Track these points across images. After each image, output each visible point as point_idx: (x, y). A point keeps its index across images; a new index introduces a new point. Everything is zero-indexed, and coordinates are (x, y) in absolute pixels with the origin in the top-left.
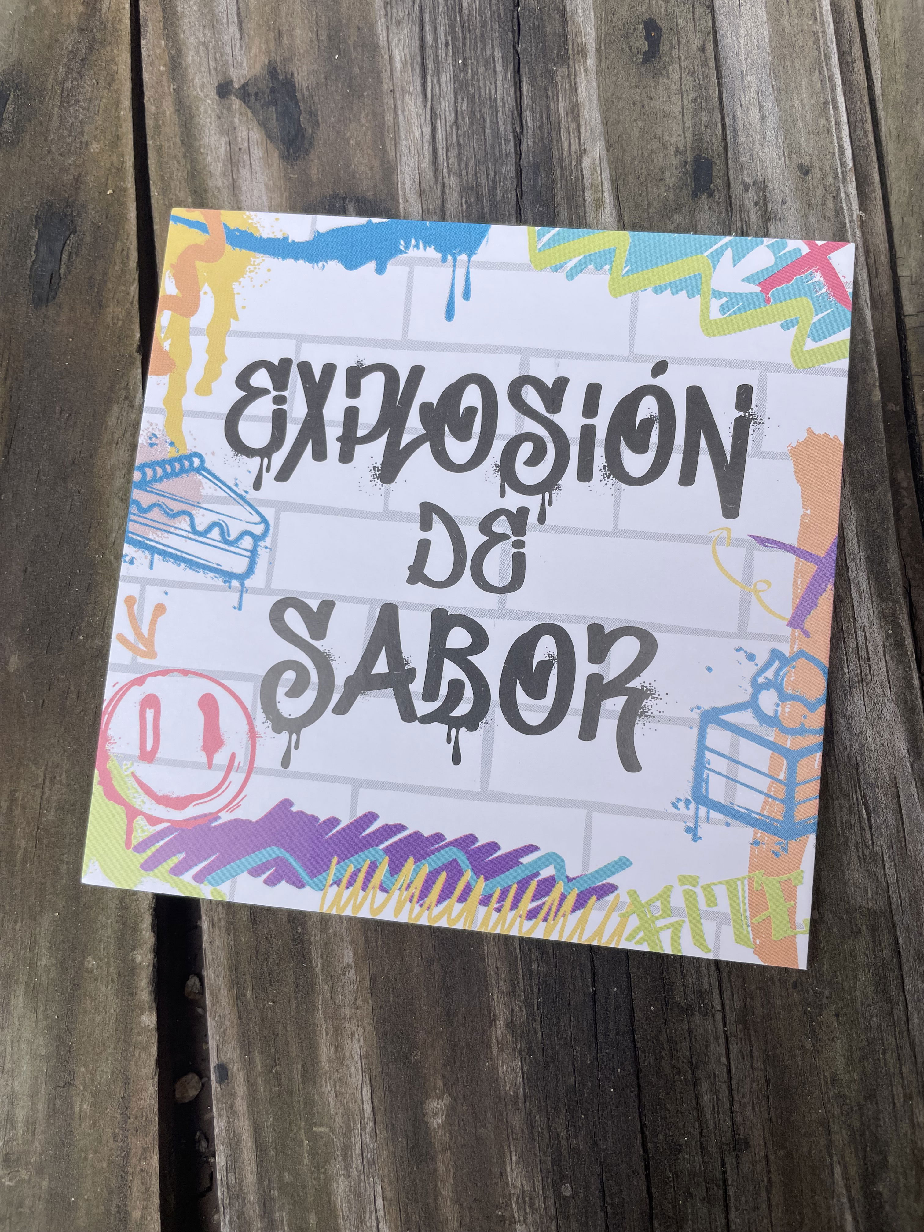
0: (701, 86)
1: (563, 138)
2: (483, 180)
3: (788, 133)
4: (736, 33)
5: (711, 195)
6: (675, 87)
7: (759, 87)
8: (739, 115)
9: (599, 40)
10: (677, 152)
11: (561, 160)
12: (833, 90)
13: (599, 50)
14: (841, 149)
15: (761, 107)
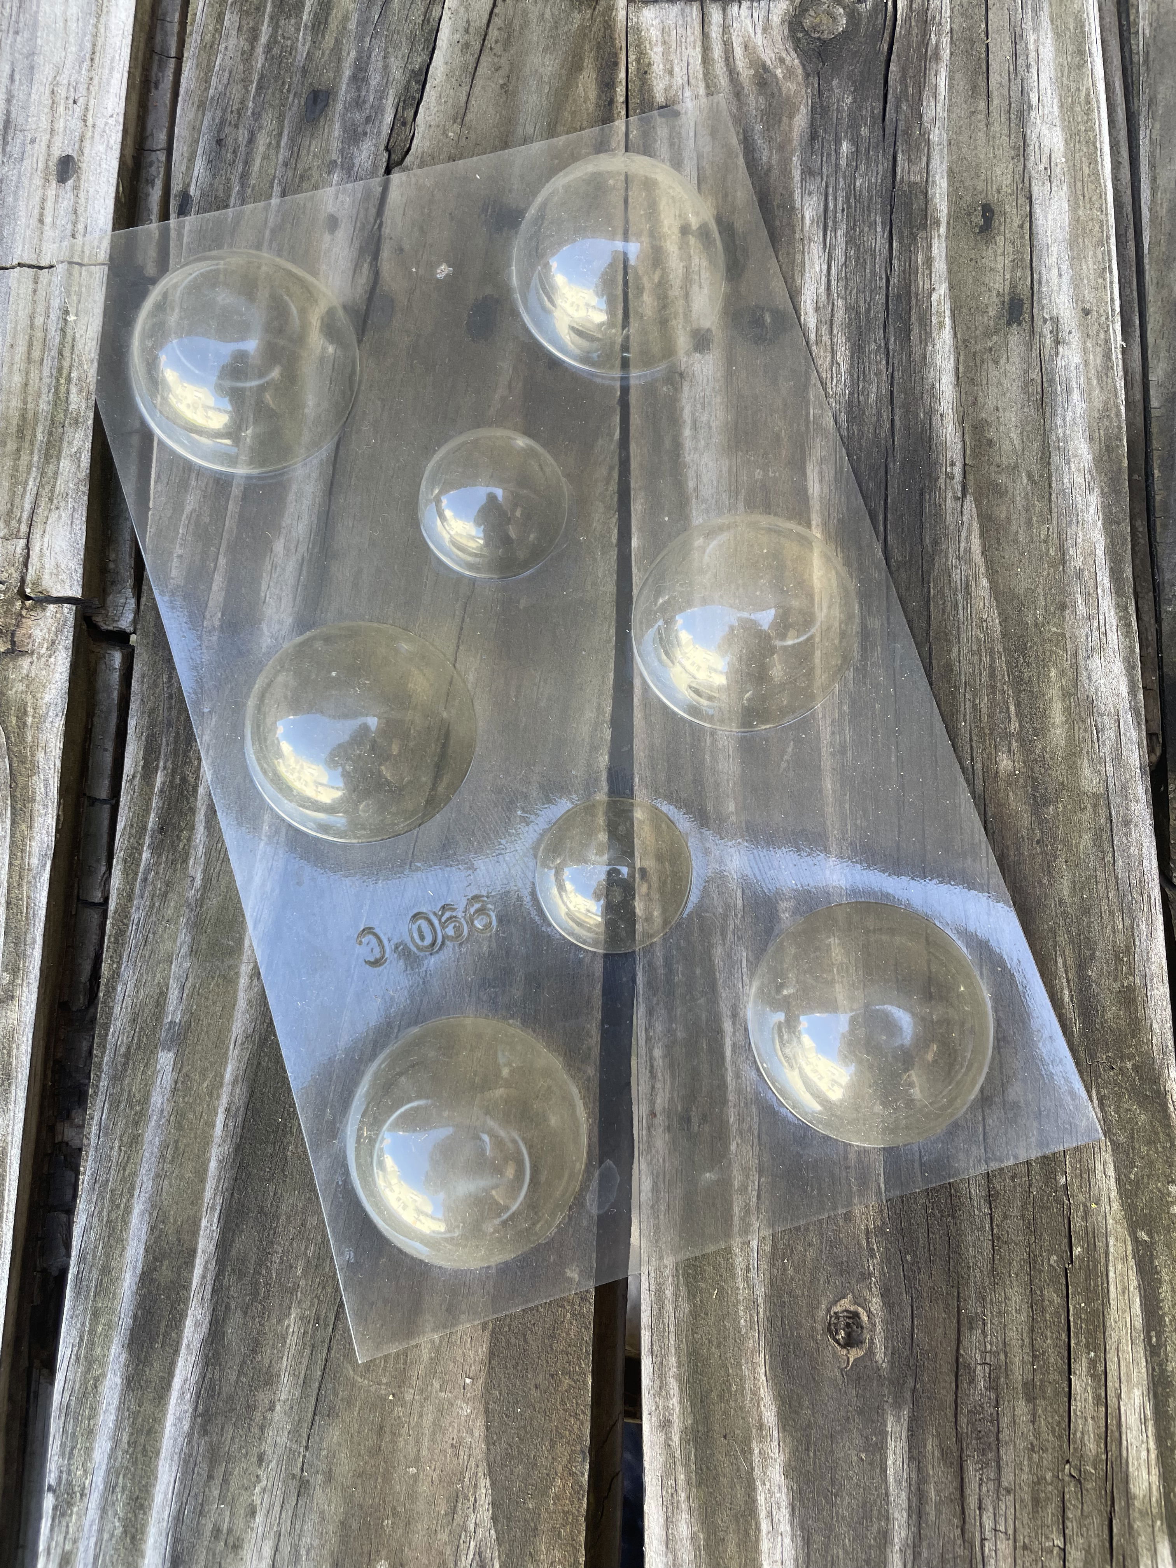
0: (1018, 252)
1: (920, 279)
2: (862, 304)
3: (1076, 287)
4: (1046, 218)
5: (1020, 324)
6: (1000, 251)
7: (1059, 255)
8: (1044, 273)
9: (949, 214)
10: (998, 295)
11: (917, 295)
12: (1110, 261)
13: (948, 223)
14: (1112, 299)
15: (1059, 268)
